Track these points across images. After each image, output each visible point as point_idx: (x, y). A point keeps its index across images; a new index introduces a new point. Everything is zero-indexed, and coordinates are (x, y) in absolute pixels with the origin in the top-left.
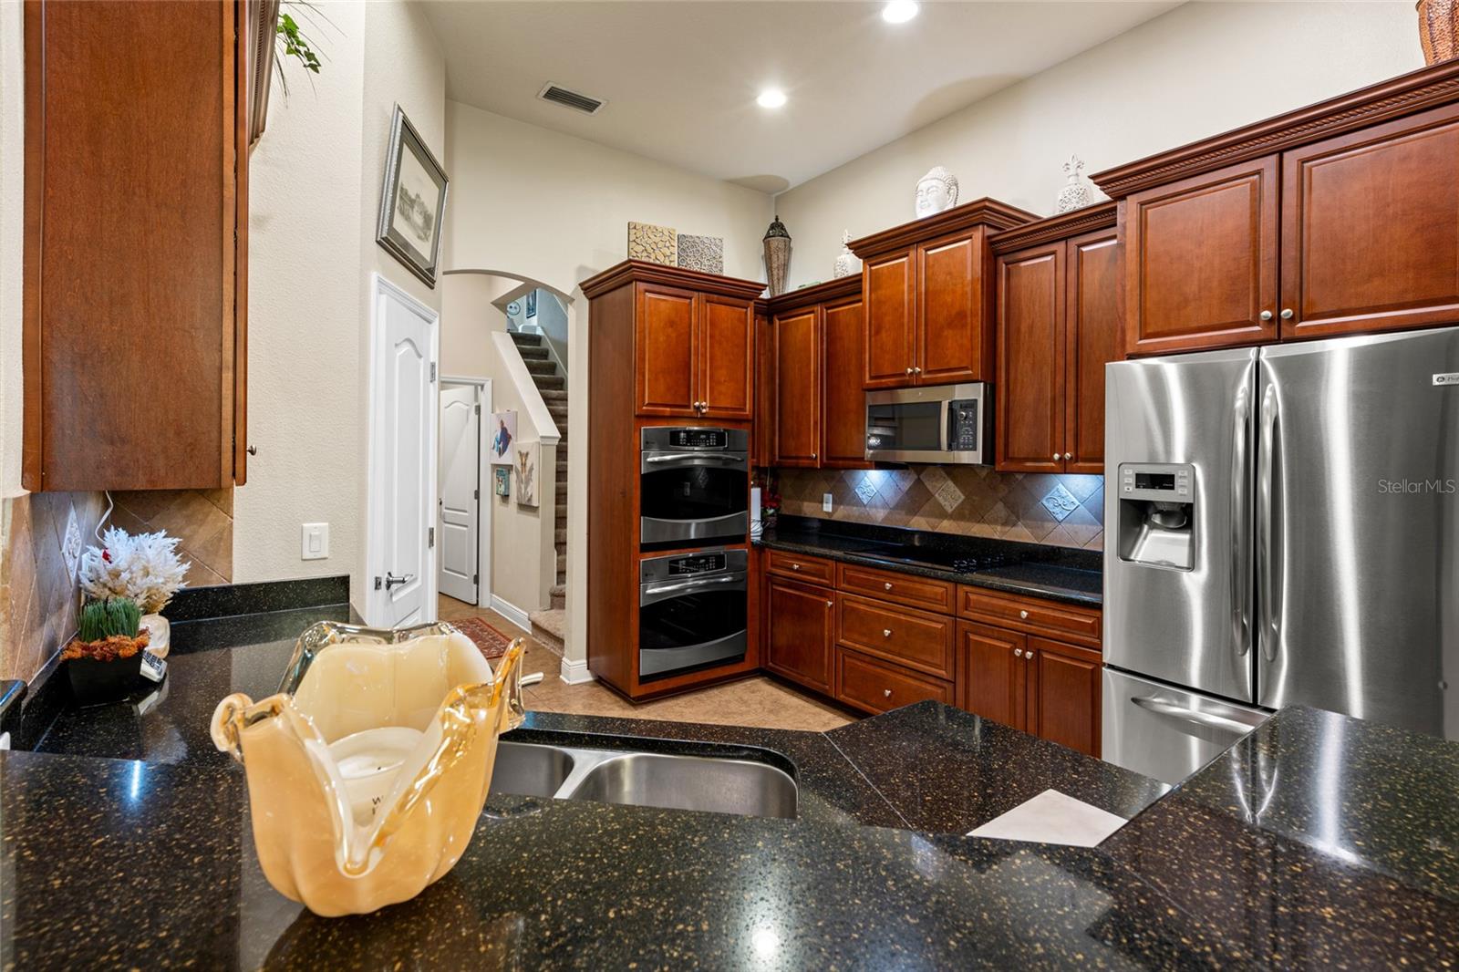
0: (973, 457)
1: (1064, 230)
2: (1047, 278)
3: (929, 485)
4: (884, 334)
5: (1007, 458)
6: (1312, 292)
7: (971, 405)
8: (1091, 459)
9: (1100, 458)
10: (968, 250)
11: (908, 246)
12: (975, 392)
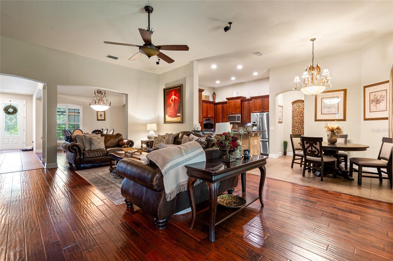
0: (240, 122)
1: (249, 100)
2: (247, 104)
3: (234, 125)
4: (230, 109)
5: (243, 122)
6: (265, 109)
7: (239, 116)
8: (250, 122)
9: (251, 121)
10: (239, 101)
11: (233, 99)
12: (240, 115)
